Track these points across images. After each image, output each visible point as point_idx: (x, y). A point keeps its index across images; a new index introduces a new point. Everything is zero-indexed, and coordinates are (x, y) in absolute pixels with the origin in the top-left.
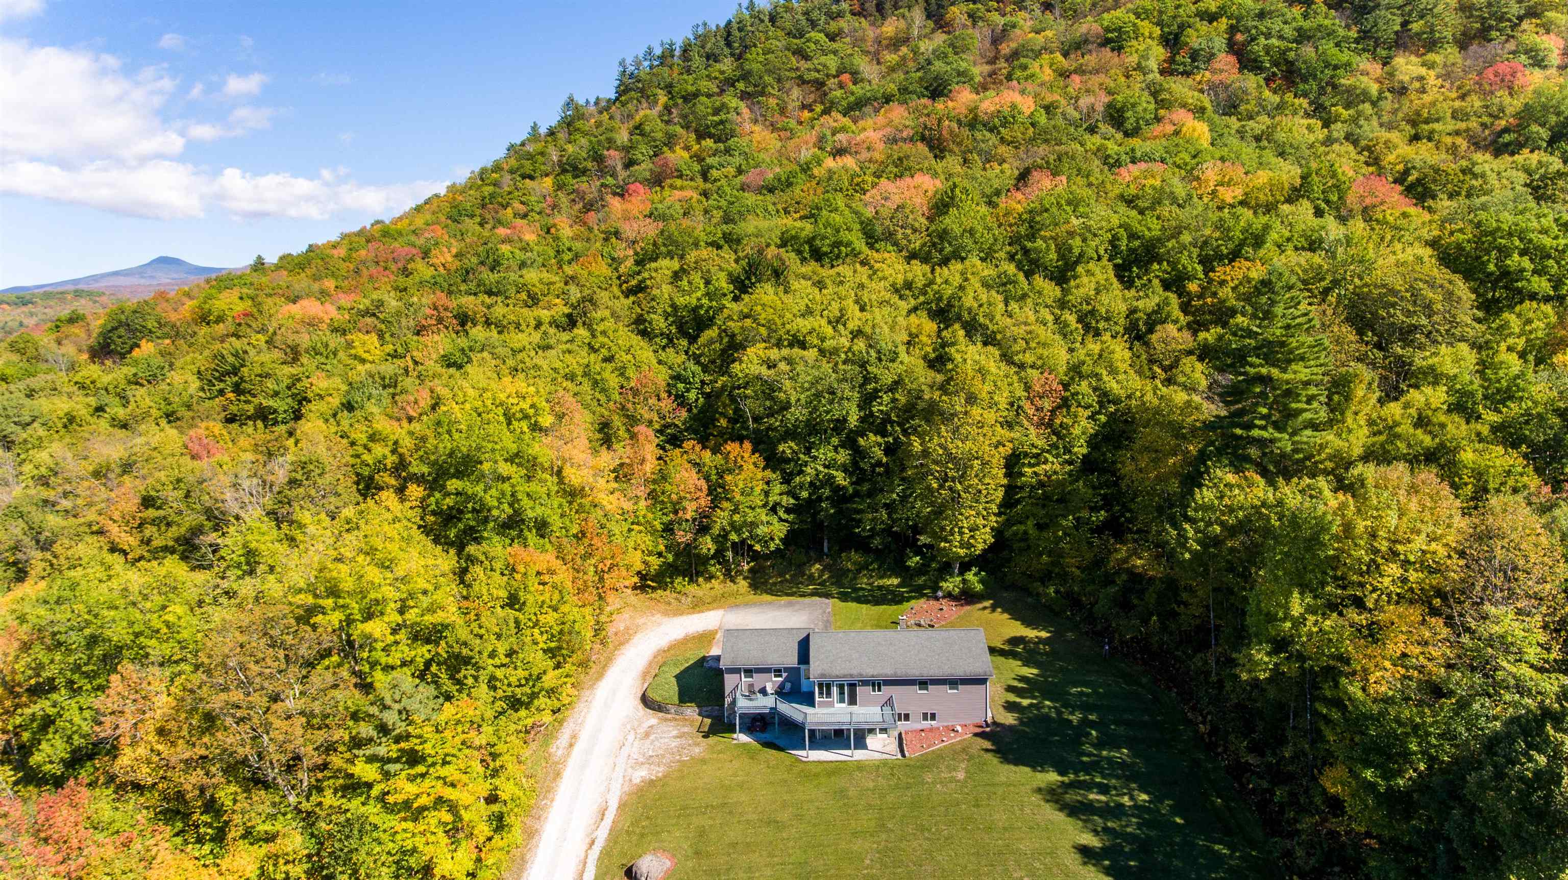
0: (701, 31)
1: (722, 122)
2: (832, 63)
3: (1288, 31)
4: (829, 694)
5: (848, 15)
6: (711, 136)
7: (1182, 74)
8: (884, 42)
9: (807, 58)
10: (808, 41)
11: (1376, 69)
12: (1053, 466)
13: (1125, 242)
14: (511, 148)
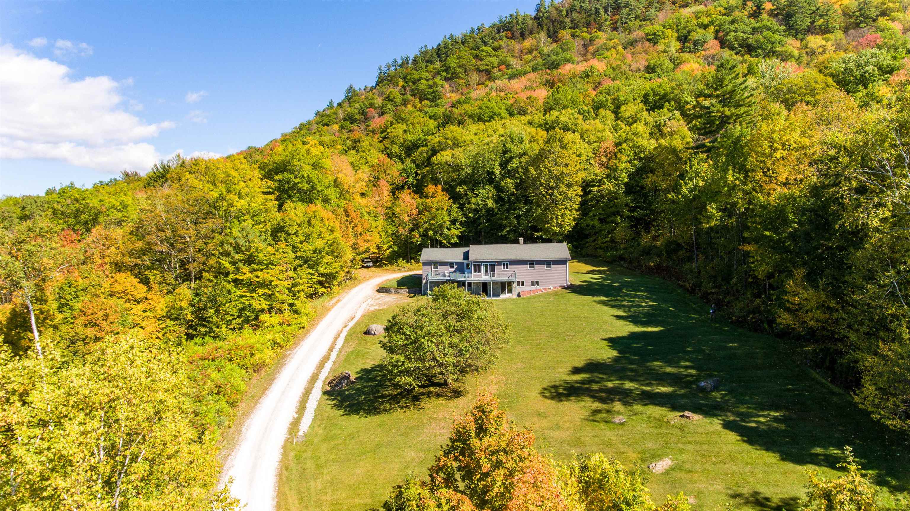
0: (423, 50)
1: (434, 92)
2: (495, 61)
3: (748, 29)
4: (479, 271)
5: (504, 38)
6: (427, 99)
7: (689, 52)
8: (524, 51)
9: (481, 60)
10: (482, 51)
11: (798, 44)
12: (608, 186)
13: (652, 97)
14: (317, 113)
